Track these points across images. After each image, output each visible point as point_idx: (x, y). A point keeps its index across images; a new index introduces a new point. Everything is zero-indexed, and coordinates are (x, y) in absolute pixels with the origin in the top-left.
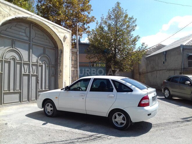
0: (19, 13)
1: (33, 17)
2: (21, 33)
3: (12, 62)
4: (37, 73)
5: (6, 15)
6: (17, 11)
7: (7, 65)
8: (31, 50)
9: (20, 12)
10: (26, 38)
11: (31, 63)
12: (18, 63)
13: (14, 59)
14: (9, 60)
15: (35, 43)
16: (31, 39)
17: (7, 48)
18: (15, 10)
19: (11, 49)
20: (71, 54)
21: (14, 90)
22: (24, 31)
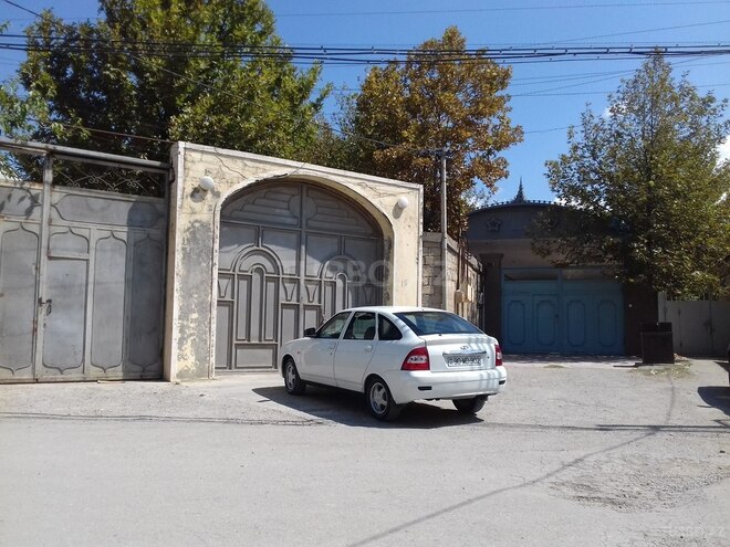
0: (265, 171)
1: (301, 172)
2: (278, 211)
3: (256, 277)
4: (320, 301)
5: (235, 180)
6: (261, 165)
7: (244, 284)
8: (303, 248)
9: (268, 167)
10: (289, 221)
11: (302, 278)
12: (269, 279)
13: (260, 271)
14: (249, 273)
15: (314, 228)
16: (304, 222)
17: (246, 248)
18: (257, 165)
19: (255, 248)
20: (421, 248)
21: (260, 340)
22: (285, 205)
